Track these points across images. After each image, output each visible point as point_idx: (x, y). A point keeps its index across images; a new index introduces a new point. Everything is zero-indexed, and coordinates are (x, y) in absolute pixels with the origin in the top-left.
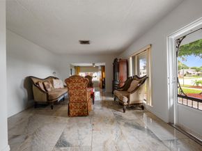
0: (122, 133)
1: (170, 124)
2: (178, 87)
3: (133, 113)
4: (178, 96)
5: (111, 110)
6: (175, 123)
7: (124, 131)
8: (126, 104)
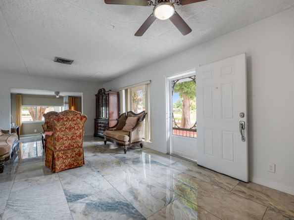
0: (135, 170)
1: (168, 154)
2: (173, 121)
3: (134, 152)
4: (174, 128)
5: (108, 154)
6: (171, 152)
7: (136, 168)
8: (127, 143)
